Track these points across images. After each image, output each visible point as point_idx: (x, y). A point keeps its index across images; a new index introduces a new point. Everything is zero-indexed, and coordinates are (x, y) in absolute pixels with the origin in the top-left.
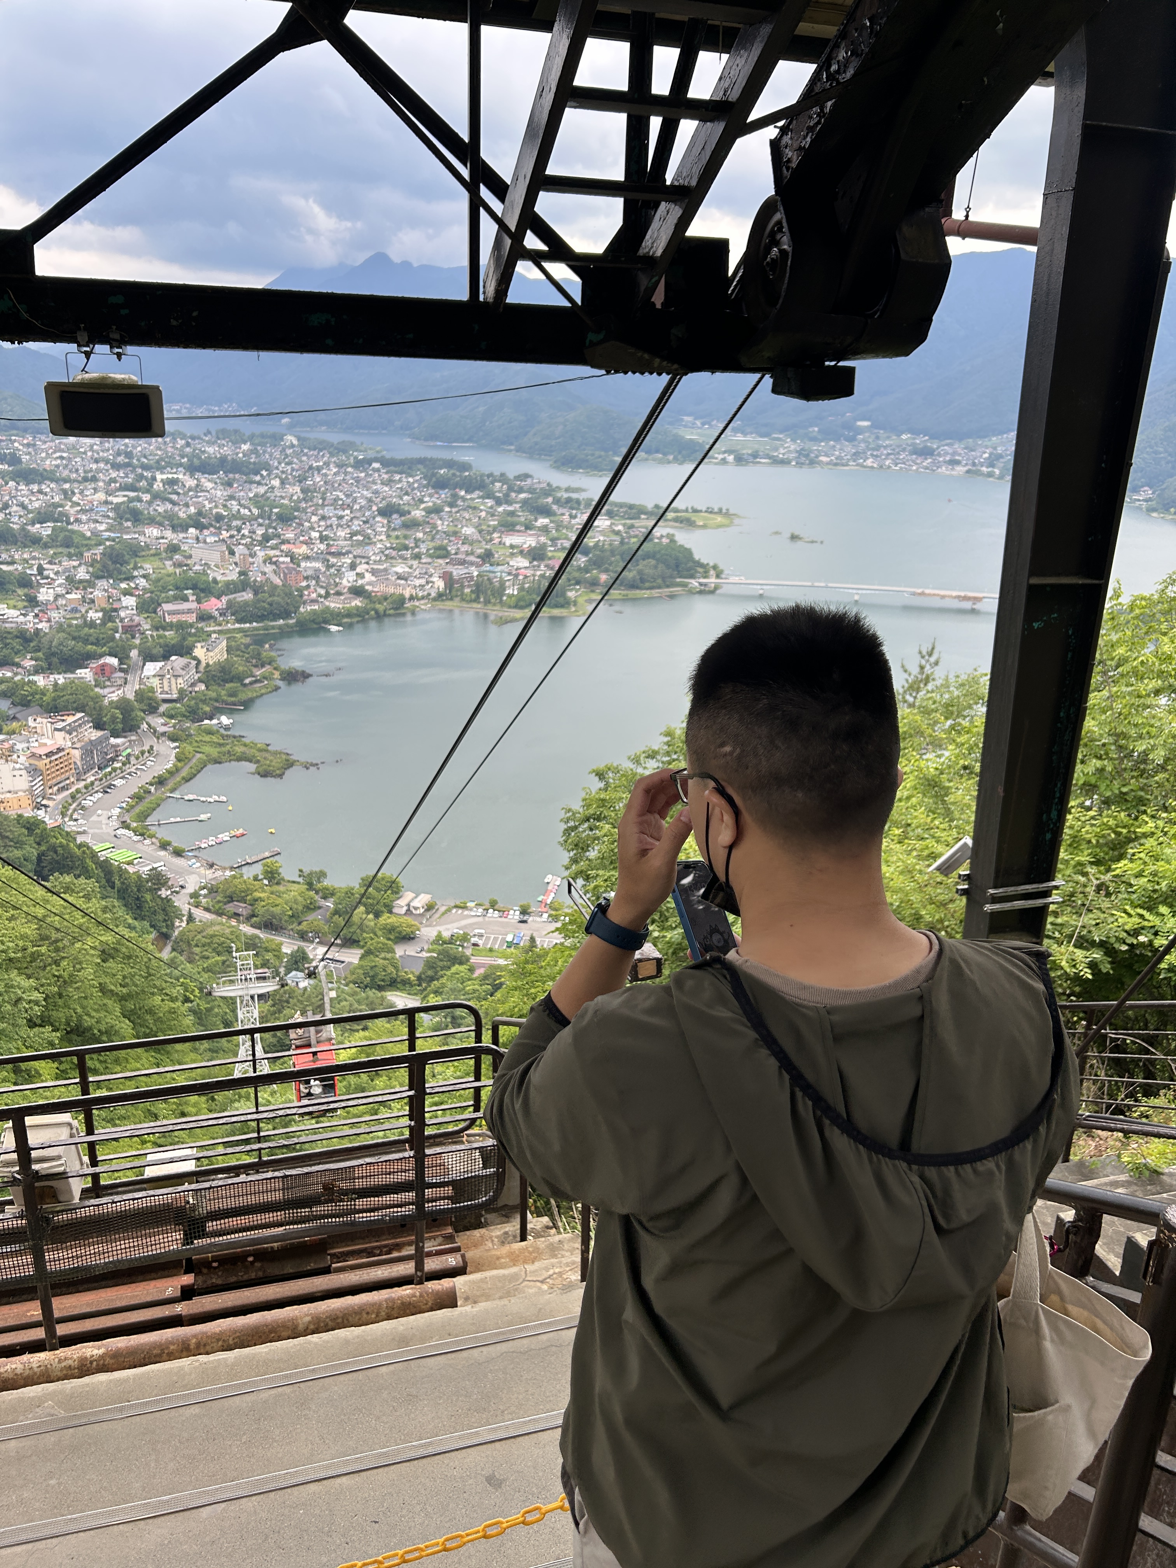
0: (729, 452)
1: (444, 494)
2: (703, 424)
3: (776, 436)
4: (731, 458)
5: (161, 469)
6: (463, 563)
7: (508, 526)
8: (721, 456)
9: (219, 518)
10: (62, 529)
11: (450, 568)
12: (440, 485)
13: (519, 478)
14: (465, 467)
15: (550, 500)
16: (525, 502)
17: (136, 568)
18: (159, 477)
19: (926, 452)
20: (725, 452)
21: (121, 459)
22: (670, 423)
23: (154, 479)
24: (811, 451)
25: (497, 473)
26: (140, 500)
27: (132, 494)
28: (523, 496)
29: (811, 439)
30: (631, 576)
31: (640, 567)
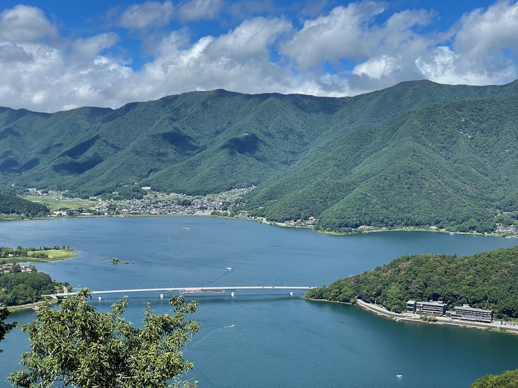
0: (64, 209)
2: (43, 193)
3: (92, 198)
4: (64, 213)
8: (58, 213)
19: (186, 204)
20: (60, 210)
22: (21, 193)
24: (116, 206)
29: (115, 199)
30: (9, 296)
31: (15, 290)
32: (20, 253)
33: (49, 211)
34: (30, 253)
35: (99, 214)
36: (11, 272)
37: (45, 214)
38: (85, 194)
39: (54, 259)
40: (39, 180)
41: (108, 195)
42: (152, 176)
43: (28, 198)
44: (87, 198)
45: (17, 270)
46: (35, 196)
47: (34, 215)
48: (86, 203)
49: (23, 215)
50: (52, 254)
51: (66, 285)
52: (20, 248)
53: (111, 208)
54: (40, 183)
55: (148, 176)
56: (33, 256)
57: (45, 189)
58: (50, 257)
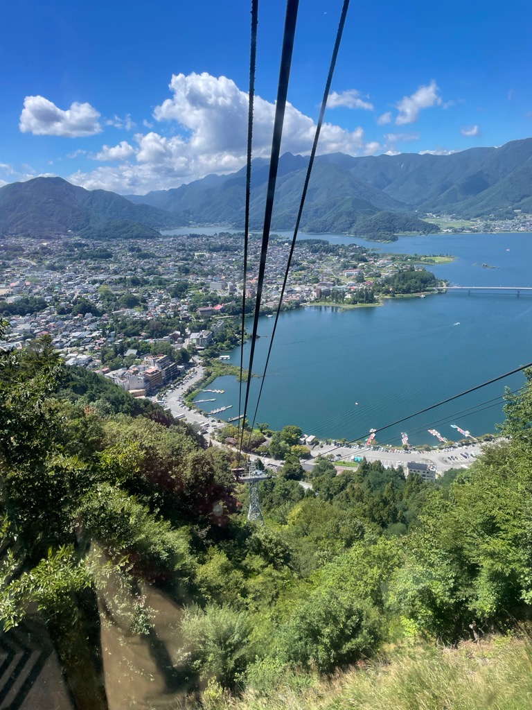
0: (450, 228)
1: (317, 255)
2: (437, 216)
3: (473, 219)
4: (450, 231)
5: (197, 251)
6: (325, 284)
7: (345, 267)
8: (445, 231)
9: (221, 270)
10: (157, 278)
11: (319, 287)
12: (315, 251)
13: (350, 246)
14: (325, 243)
15: (365, 254)
16: (353, 256)
17: (187, 293)
18: (196, 254)
20: (448, 228)
21: (180, 247)
22: (421, 217)
23: (194, 255)
24: (491, 225)
25: (340, 244)
26: (189, 264)
27: (186, 262)
28: (352, 254)
29: (490, 220)
30: (405, 287)
31: (409, 283)
32: (415, 258)
33: (439, 229)
34: (423, 258)
35: (477, 231)
36: (408, 271)
37: (436, 232)
38: (467, 217)
39: (439, 263)
40: (434, 207)
41: (486, 216)
42: (523, 201)
43: (426, 220)
44: (469, 219)
45: (412, 269)
46: (431, 219)
47: (428, 232)
48: (467, 224)
49: (421, 232)
50: (438, 259)
51: (445, 281)
52: (416, 255)
53: (487, 226)
54: (436, 209)
55: (520, 201)
56: (425, 261)
57: (438, 213)
58: (437, 261)
